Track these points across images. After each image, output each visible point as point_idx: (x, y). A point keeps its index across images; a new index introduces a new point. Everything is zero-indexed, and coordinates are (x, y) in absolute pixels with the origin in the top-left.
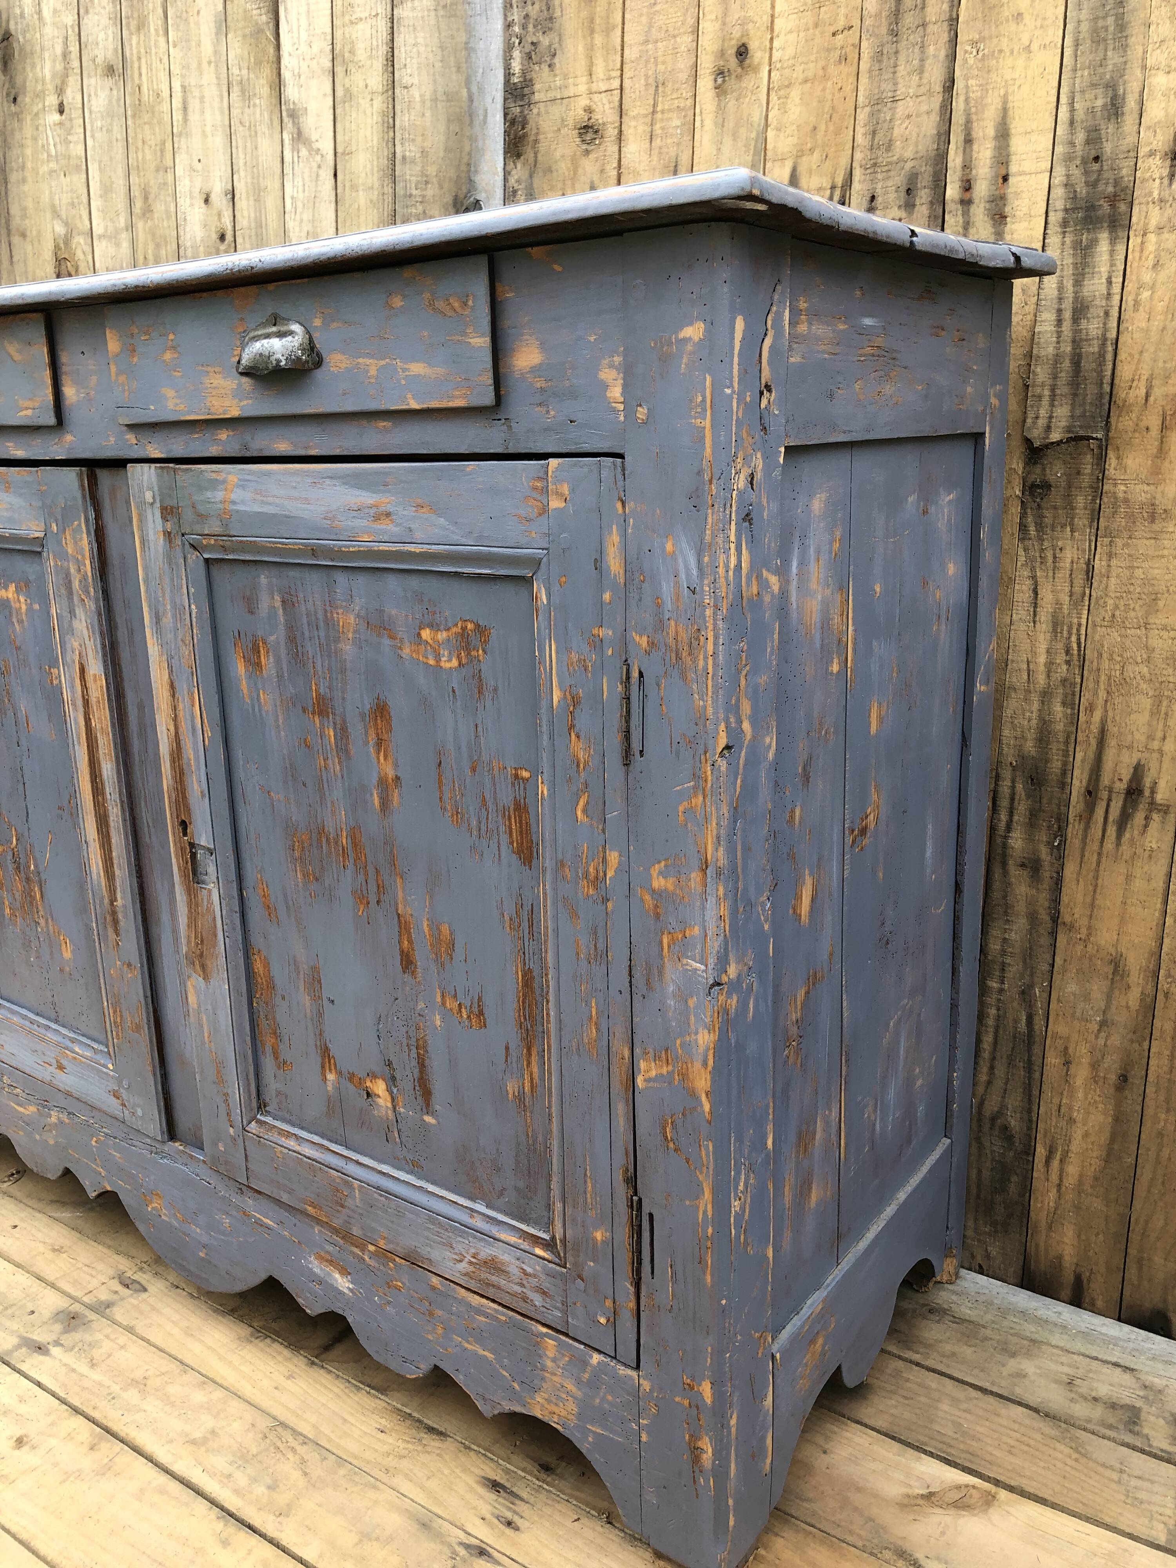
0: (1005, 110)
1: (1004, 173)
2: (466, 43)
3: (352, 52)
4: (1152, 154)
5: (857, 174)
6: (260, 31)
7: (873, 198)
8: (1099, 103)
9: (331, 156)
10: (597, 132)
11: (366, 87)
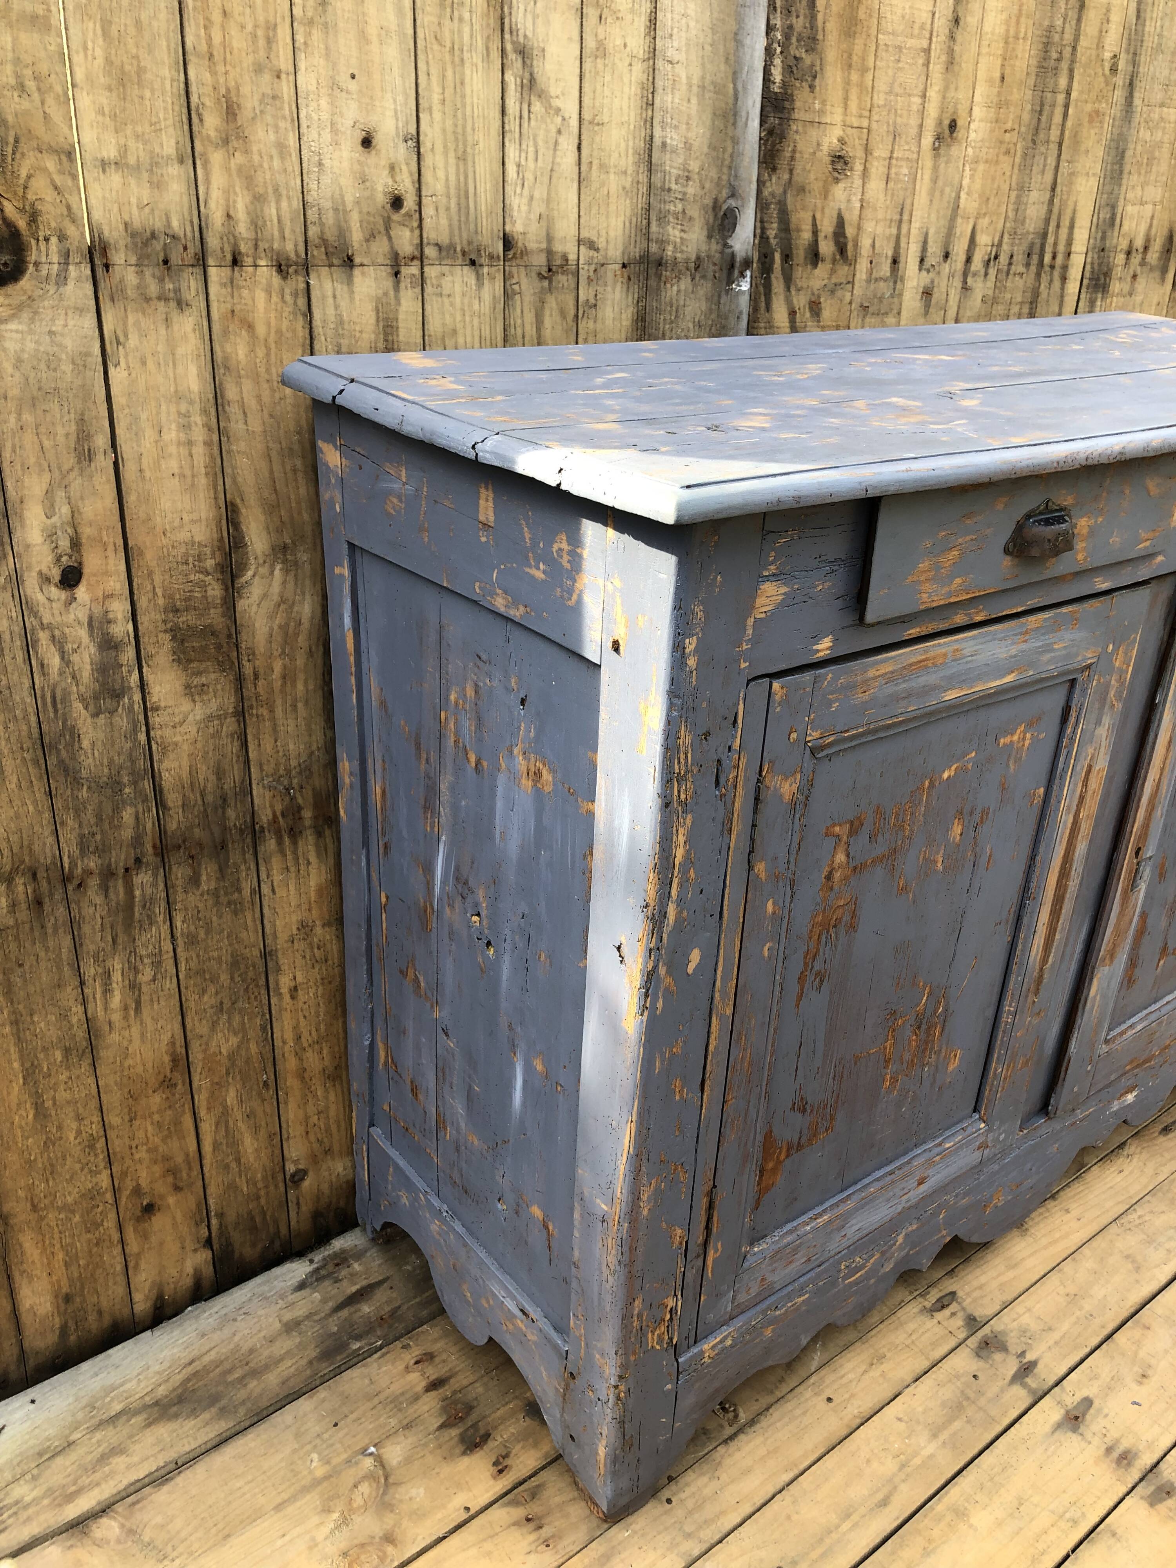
0: (1074, 212)
1: (1069, 250)
2: (735, 34)
4: (1121, 251)
5: (1006, 236)
7: (1012, 256)
8: (1108, 216)
9: (574, 122)
10: (846, 163)
11: (625, 46)
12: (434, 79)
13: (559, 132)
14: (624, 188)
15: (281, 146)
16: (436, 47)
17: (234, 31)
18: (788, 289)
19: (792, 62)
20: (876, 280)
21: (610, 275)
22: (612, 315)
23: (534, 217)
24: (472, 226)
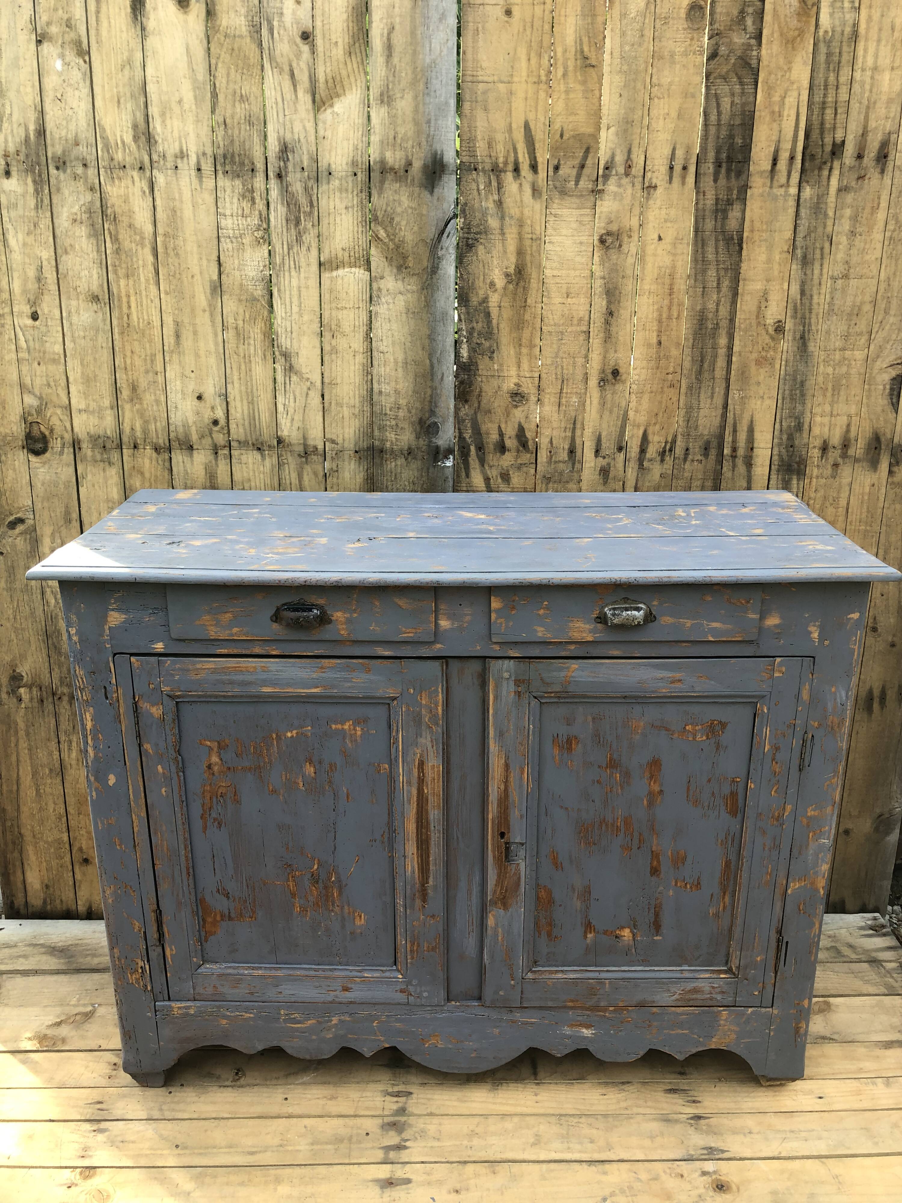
0: (752, 421)
1: (751, 446)
2: (429, 335)
3: (338, 325)
4: (814, 447)
5: (679, 438)
6: (255, 299)
7: (687, 449)
8: (793, 424)
9: (319, 384)
10: (523, 397)
11: (350, 347)
12: (234, 370)
13: (309, 389)
14: (354, 414)
15: (157, 402)
16: (235, 357)
17: (136, 358)
18: (483, 466)
19: (474, 345)
20: (556, 462)
21: (346, 457)
22: (349, 476)
23: (295, 428)
24: (258, 433)
